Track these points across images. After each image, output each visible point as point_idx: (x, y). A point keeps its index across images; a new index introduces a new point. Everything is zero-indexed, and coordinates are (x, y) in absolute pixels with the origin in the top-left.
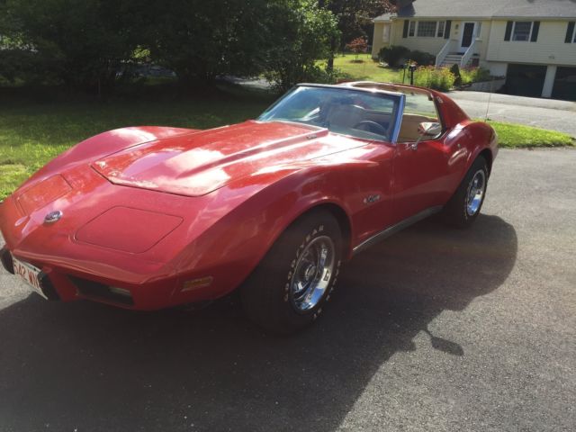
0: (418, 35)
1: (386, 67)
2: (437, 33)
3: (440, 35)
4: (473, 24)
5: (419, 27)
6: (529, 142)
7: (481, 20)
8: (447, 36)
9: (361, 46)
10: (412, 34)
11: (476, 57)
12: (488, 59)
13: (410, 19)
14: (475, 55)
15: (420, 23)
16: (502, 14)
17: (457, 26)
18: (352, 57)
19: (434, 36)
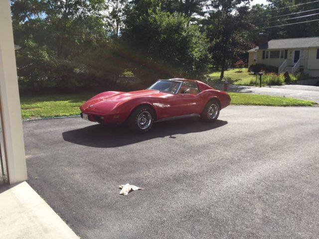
0: (271, 58)
1: (253, 74)
2: (280, 56)
3: (282, 57)
4: (299, 51)
5: (271, 54)
6: (285, 104)
7: (303, 49)
8: (286, 57)
9: (241, 64)
10: (267, 58)
11: (301, 68)
12: (308, 68)
13: (266, 50)
14: (301, 66)
15: (271, 52)
16: (315, 46)
17: (291, 53)
18: (237, 70)
19: (279, 57)
